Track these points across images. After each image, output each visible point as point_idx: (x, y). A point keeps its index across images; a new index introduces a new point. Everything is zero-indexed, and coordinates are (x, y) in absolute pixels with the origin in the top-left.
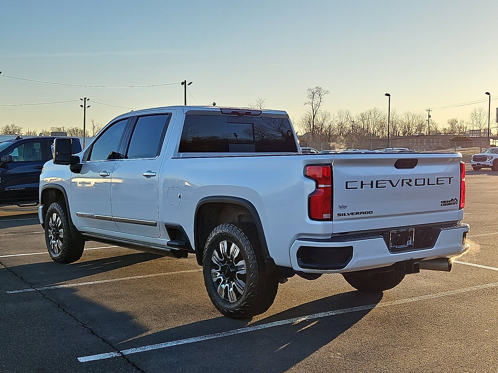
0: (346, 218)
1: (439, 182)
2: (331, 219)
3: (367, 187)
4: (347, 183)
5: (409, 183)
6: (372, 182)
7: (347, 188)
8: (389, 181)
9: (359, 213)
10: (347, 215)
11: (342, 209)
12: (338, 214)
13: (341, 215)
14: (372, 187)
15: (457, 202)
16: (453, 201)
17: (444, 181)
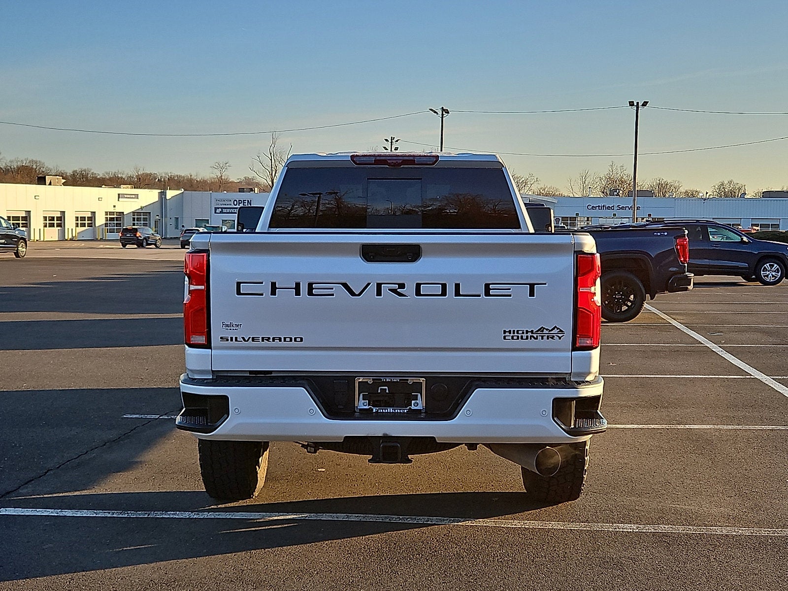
0: (241, 345)
1: (491, 291)
2: (208, 346)
3: (286, 296)
4: (239, 284)
5: (398, 290)
6: (298, 285)
7: (239, 293)
8: (342, 284)
9: (269, 338)
10: (242, 340)
11: (230, 329)
12: (221, 338)
13: (228, 340)
14: (298, 293)
15: (560, 335)
16: (545, 331)
17: (510, 289)
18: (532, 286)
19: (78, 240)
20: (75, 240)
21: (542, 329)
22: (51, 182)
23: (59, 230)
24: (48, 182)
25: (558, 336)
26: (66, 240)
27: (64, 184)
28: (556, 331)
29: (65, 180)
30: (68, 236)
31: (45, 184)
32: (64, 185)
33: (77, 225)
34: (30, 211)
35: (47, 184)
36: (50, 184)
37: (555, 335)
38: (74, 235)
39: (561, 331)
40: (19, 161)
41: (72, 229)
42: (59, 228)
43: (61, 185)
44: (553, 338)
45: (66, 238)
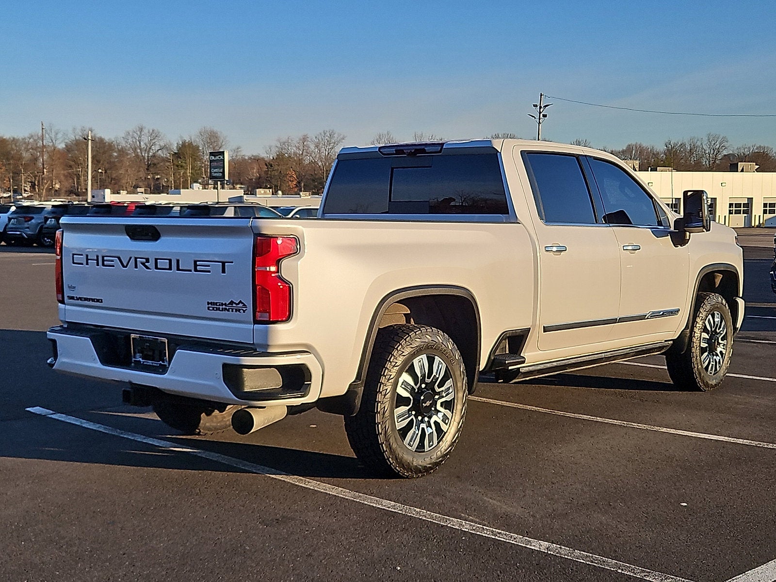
1: (198, 267)
4: (73, 255)
5: (146, 264)
7: (73, 262)
11: (71, 290)
12: (68, 296)
13: (70, 299)
14: (98, 264)
15: (244, 309)
16: (234, 305)
17: (209, 266)
18: (223, 263)
19: (765, 227)
20: (762, 228)
21: (232, 303)
22: (743, 169)
23: (745, 217)
24: (740, 169)
25: (243, 310)
26: (753, 227)
27: (757, 170)
28: (241, 305)
29: (758, 166)
30: (755, 222)
31: (737, 171)
32: (757, 172)
33: (765, 212)
34: (716, 198)
35: (739, 171)
36: (742, 171)
37: (240, 308)
38: (761, 222)
39: (244, 305)
40: (746, 148)
41: (760, 216)
42: (746, 215)
43: (754, 172)
44: (239, 310)
45: (753, 225)
